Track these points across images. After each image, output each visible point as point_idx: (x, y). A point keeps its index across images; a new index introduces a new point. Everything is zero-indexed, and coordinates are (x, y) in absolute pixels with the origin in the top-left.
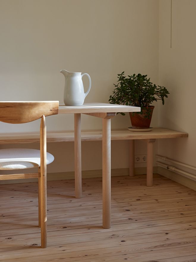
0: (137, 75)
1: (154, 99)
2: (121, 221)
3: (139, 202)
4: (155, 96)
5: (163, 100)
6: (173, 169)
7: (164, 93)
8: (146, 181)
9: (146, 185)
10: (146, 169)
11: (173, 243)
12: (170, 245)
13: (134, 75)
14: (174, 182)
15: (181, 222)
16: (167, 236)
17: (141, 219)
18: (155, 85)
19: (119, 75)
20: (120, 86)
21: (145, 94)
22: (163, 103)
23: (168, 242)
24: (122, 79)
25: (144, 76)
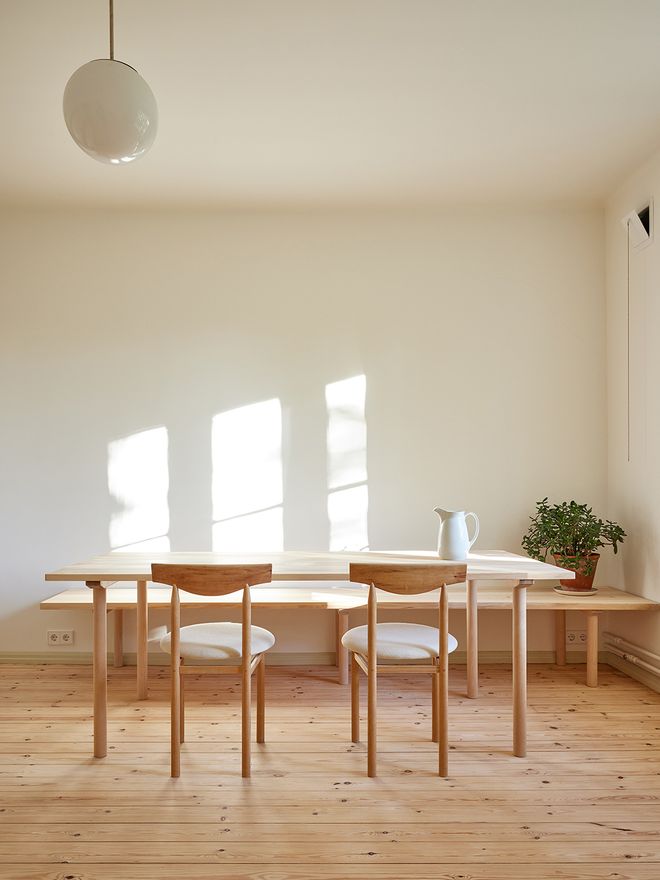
0: (568, 504)
1: (600, 543)
2: (542, 746)
3: (572, 714)
4: (602, 539)
5: (615, 545)
6: (635, 660)
7: (617, 534)
8: (586, 676)
9: (585, 683)
10: (585, 654)
11: (631, 796)
12: (625, 798)
13: (565, 504)
14: (636, 682)
15: (647, 760)
16: (621, 782)
17: (575, 746)
18: (600, 521)
19: (538, 503)
20: (539, 519)
21: (584, 534)
22: (616, 552)
23: (622, 793)
24: (543, 510)
25: (581, 507)
